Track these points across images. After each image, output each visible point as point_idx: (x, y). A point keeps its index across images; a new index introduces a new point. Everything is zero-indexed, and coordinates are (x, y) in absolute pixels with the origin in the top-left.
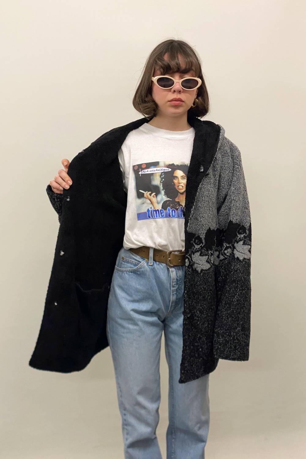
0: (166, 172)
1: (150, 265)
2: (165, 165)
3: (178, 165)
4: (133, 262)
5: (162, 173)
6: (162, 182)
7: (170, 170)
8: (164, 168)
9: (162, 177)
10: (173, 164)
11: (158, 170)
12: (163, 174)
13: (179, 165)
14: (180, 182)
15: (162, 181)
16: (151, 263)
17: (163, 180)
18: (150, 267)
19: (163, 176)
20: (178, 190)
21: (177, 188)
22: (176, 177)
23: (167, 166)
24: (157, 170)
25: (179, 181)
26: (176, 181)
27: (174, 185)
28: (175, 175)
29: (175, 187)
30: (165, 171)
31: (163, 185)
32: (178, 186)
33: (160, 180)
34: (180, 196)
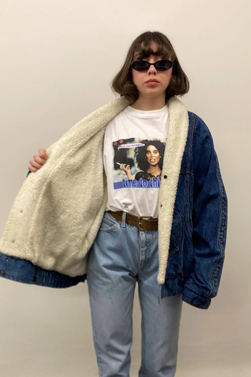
3: (151, 141)
4: (109, 223)
5: (136, 148)
7: (144, 145)
8: (138, 144)
9: (136, 151)
10: (147, 140)
11: (134, 146)
14: (153, 156)
15: (136, 155)
18: (123, 228)
19: (138, 150)
20: (150, 163)
21: (149, 161)
22: (149, 151)
23: (141, 142)
24: (132, 146)
25: (151, 154)
26: (148, 155)
27: (147, 158)
30: (139, 146)
31: (136, 158)
32: (151, 160)
33: (134, 154)
34: (152, 168)
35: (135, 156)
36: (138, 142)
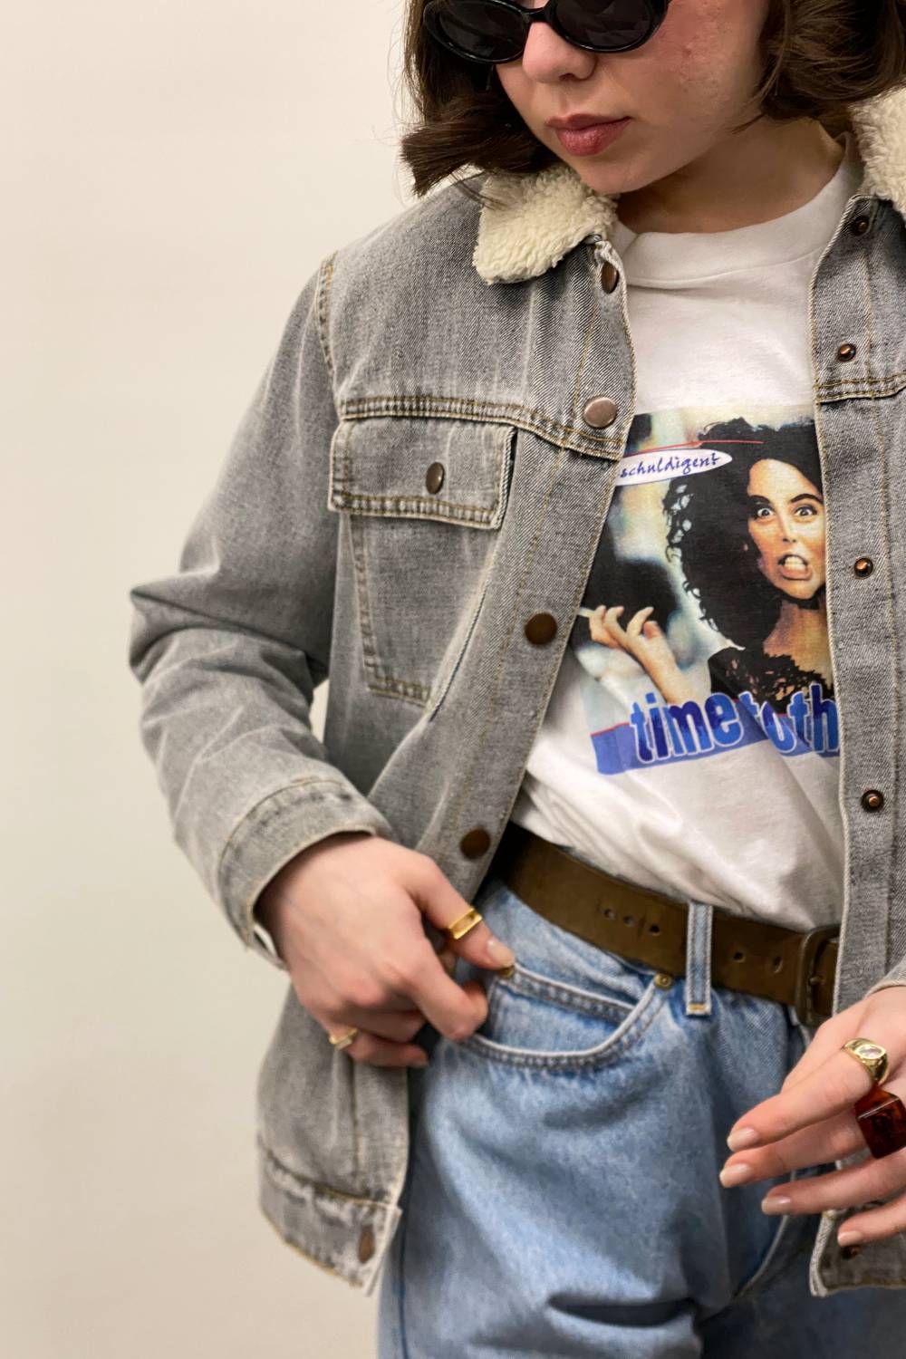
0: (696, 475)
1: (692, 1017)
2: (688, 434)
3: (766, 431)
4: (577, 1001)
5: (675, 482)
6: (677, 539)
7: (724, 459)
8: (683, 455)
9: (676, 507)
10: (740, 423)
11: (651, 469)
12: (681, 489)
13: (773, 431)
14: (791, 534)
15: (680, 533)
16: (702, 1002)
17: (687, 525)
18: (695, 1024)
19: (685, 501)
20: (779, 584)
21: (770, 570)
22: (765, 502)
23: (701, 437)
24: (640, 469)
25: (781, 526)
26: (762, 531)
27: (756, 553)
28: (757, 493)
29: (761, 566)
30: (694, 470)
31: (683, 559)
32: (782, 561)
33: (668, 530)
34: (796, 619)
35: (672, 545)
36: (683, 440)
